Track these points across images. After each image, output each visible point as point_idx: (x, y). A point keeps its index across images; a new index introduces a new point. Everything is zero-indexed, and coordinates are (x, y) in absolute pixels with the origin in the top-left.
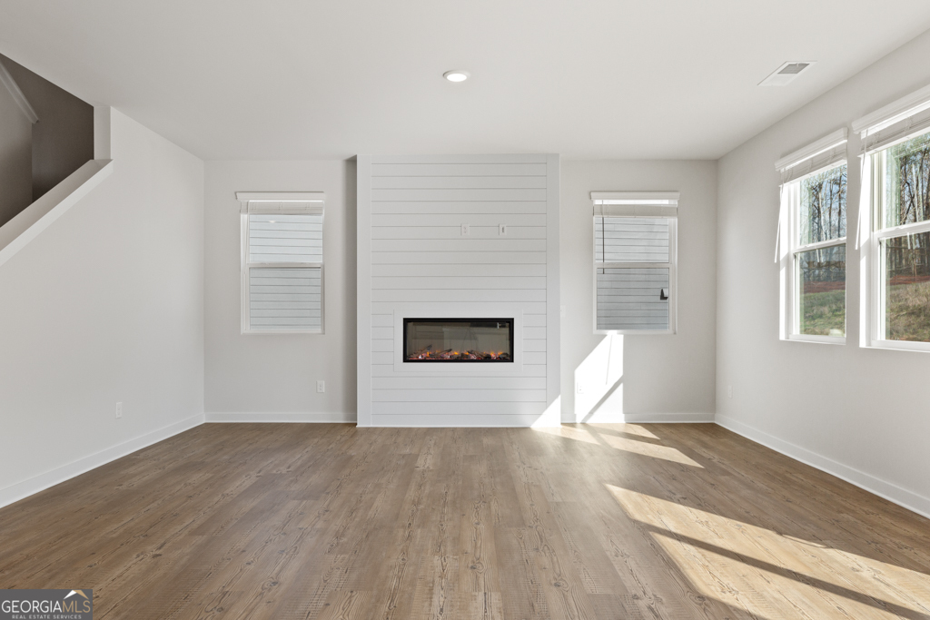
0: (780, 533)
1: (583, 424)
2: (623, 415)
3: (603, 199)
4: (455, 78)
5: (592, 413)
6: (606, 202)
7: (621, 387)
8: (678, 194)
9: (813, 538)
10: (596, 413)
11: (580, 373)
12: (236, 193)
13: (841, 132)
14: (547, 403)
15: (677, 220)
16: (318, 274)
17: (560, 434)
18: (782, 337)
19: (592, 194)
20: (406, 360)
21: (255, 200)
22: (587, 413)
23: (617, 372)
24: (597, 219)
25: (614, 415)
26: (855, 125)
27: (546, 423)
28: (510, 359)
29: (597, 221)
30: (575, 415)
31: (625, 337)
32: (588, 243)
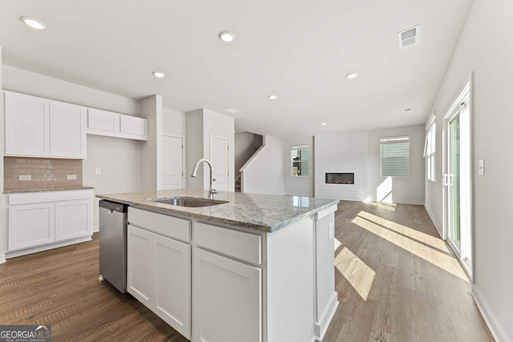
1: (380, 202)
2: (392, 201)
3: (383, 140)
7: (391, 193)
8: (409, 136)
11: (379, 189)
12: (290, 146)
14: (364, 195)
18: (429, 178)
19: (379, 139)
21: (294, 147)
22: (381, 200)
23: (390, 189)
25: (389, 200)
28: (353, 183)
29: (381, 145)
30: (377, 200)
31: (393, 178)
32: (378, 152)
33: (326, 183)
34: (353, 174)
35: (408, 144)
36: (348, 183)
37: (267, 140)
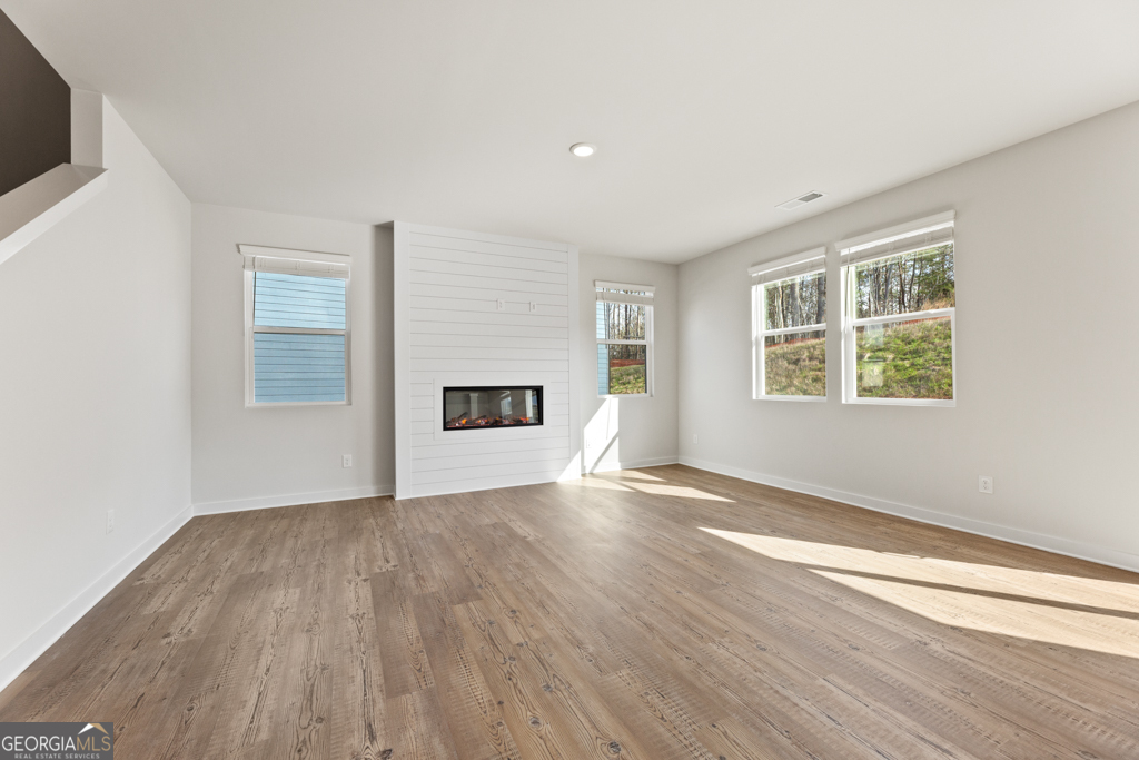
0: (879, 551)
1: (591, 474)
2: (619, 464)
5: (596, 464)
7: (617, 441)
8: (654, 288)
9: (904, 552)
10: (600, 464)
12: (238, 246)
13: (823, 249)
14: (570, 459)
15: (652, 308)
16: (342, 340)
17: (580, 484)
18: (754, 398)
19: (597, 283)
20: (445, 428)
21: (263, 256)
22: (593, 463)
23: (614, 429)
24: (600, 306)
25: (612, 465)
26: (837, 245)
27: (568, 477)
28: (539, 422)
31: (619, 400)
34: (539, 388)
36: (521, 423)
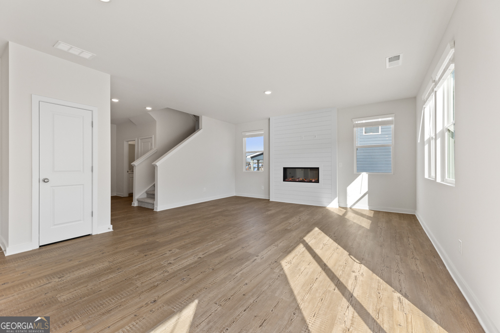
1: (351, 208)
2: (368, 207)
3: (358, 121)
4: (268, 93)
5: (354, 204)
6: (359, 122)
7: (367, 196)
8: (394, 115)
10: (356, 205)
11: (349, 189)
14: (332, 198)
15: (394, 126)
18: (426, 176)
19: (353, 120)
22: (352, 204)
23: (365, 189)
25: (364, 206)
27: (332, 206)
28: (317, 181)
29: (355, 129)
30: (347, 205)
31: (369, 175)
32: (352, 139)
33: (284, 181)
34: (318, 168)
35: (392, 126)
36: (311, 182)
37: (204, 122)
